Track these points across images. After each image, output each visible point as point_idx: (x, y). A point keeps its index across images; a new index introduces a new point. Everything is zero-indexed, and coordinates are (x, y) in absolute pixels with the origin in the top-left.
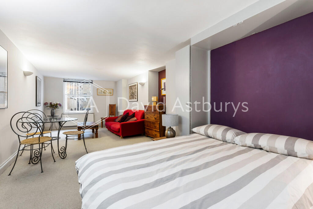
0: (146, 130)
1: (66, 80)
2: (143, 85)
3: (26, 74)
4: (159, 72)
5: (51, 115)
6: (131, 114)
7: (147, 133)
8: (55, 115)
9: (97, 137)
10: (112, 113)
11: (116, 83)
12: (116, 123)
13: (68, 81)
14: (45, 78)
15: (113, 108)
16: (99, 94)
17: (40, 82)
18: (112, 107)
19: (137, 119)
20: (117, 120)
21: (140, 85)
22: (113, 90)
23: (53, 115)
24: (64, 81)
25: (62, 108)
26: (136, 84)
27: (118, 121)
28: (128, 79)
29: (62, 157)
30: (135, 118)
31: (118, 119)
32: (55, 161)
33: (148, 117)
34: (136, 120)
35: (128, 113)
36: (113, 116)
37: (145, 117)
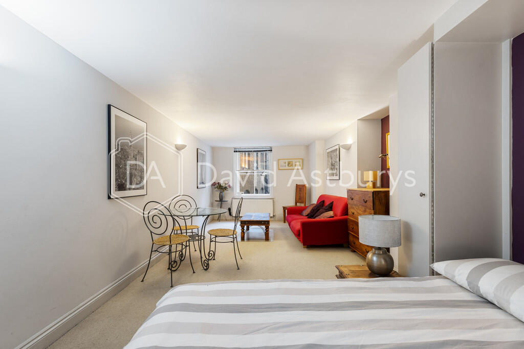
0: (351, 238)
1: (237, 150)
2: (348, 148)
3: (179, 148)
4: (382, 120)
5: (218, 199)
6: (327, 203)
7: (353, 244)
8: (223, 200)
9: (267, 238)
10: (300, 199)
11: (308, 147)
12: (302, 217)
13: (239, 151)
14: (214, 150)
15: (301, 191)
16: (280, 168)
17: (203, 155)
18: (300, 189)
19: (335, 215)
20: (305, 213)
21: (344, 149)
22: (303, 160)
23: (221, 200)
24: (235, 151)
25: (233, 189)
26: (337, 147)
27: (307, 214)
28: (326, 140)
29: (205, 268)
30: (331, 213)
31: (307, 210)
32: (194, 272)
33: (353, 214)
34: (333, 217)
35: (323, 202)
36: (303, 205)
37: (349, 213)
